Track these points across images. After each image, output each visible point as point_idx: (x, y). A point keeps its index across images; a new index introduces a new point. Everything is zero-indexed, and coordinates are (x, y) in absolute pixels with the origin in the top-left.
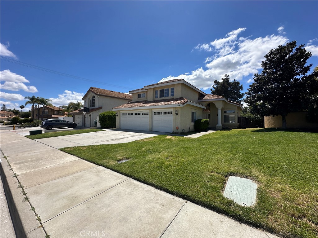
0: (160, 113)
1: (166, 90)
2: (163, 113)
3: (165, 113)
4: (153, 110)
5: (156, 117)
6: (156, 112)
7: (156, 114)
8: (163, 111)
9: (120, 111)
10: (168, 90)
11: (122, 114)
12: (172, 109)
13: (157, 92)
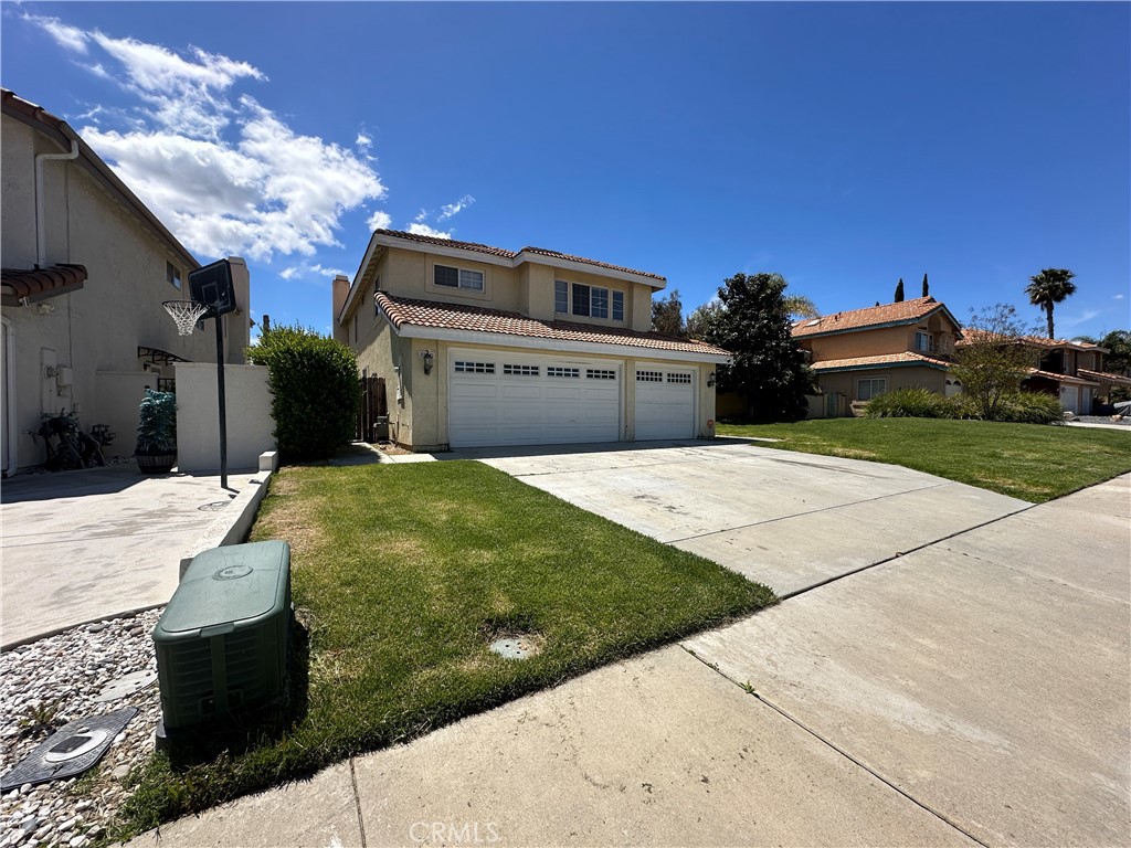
0: (654, 377)
1: (595, 292)
2: (665, 378)
3: (674, 378)
4: (637, 363)
5: (645, 390)
6: (645, 371)
7: (643, 379)
8: (665, 369)
9: (447, 343)
10: (605, 293)
11: (454, 366)
12: (695, 368)
13: (560, 287)
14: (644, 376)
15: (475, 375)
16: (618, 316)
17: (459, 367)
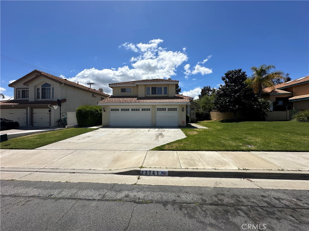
0: (164, 109)
1: (158, 88)
2: (167, 110)
3: (170, 109)
4: (156, 106)
5: (159, 113)
8: (167, 107)
9: (108, 106)
10: (161, 88)
11: (111, 110)
12: (178, 106)
13: (148, 89)
14: (159, 109)
15: (115, 111)
16: (165, 93)
17: (112, 110)
